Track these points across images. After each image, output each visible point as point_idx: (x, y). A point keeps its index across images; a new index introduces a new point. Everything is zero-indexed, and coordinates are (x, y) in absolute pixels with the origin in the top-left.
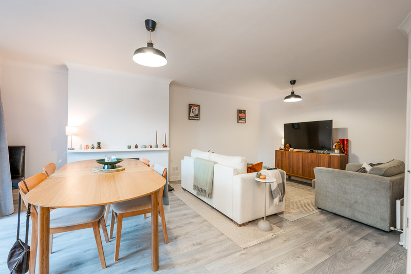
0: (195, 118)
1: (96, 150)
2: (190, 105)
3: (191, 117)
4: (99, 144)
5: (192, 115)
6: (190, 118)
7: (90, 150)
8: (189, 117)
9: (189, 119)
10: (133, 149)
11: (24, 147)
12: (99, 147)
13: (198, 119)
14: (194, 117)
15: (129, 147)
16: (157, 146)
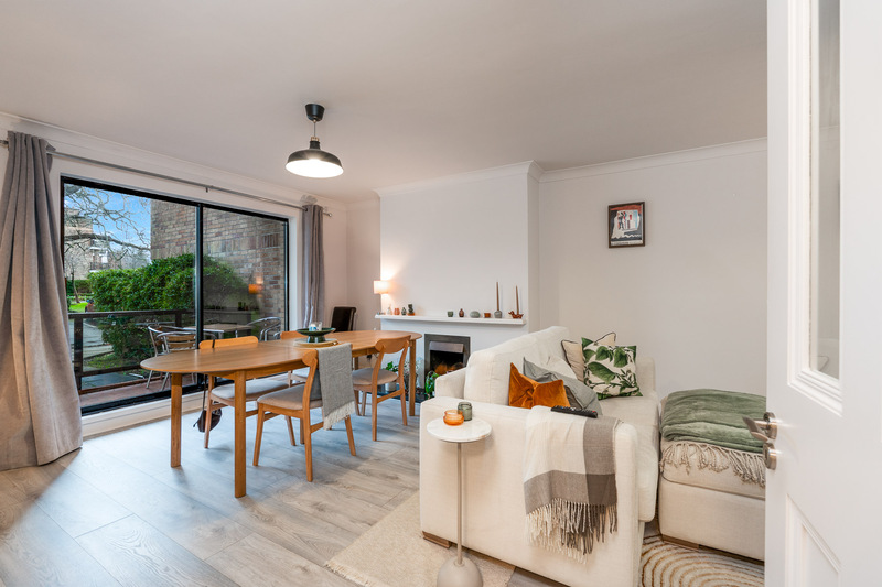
0: (630, 242)
1: (407, 317)
2: (610, 207)
3: (615, 240)
4: (410, 306)
5: (618, 233)
6: (612, 243)
7: (401, 317)
8: (610, 240)
9: (610, 246)
10: (456, 318)
11: (355, 309)
12: (411, 313)
13: (641, 242)
14: (625, 239)
15: (451, 314)
16: (499, 315)
